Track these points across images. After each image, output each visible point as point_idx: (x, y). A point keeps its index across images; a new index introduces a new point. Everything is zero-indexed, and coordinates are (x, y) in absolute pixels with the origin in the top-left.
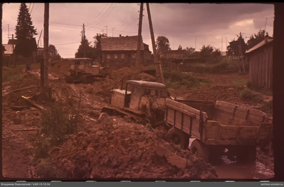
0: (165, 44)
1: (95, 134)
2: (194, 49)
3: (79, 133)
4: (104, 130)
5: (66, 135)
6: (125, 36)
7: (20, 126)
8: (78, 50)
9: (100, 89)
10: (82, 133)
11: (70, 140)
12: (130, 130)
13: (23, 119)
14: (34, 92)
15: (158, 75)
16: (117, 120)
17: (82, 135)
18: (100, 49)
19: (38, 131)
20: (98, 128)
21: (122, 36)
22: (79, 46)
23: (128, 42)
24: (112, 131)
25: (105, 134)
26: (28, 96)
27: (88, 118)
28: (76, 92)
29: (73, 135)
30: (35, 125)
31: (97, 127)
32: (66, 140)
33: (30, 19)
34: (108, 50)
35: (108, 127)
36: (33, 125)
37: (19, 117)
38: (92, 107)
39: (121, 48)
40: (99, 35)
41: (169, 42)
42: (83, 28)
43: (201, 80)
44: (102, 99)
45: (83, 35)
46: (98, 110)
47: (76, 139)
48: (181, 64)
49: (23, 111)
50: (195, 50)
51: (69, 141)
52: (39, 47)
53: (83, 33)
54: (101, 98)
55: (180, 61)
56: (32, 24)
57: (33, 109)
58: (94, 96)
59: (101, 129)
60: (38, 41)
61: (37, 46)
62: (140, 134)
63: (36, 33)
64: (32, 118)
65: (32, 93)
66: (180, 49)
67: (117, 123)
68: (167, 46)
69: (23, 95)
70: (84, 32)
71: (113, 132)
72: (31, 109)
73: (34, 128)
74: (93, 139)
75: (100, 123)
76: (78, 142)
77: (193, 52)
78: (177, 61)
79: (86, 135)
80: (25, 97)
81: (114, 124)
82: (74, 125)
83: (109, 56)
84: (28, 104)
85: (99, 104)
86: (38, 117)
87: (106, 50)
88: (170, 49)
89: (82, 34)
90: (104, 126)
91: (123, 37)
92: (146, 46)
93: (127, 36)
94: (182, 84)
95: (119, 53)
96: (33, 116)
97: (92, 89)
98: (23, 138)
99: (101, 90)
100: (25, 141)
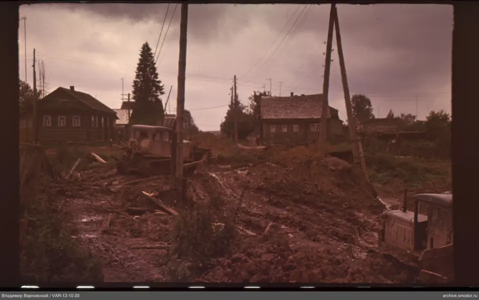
0: (364, 107)
1: (260, 259)
2: (414, 117)
3: (235, 256)
4: (274, 253)
5: (212, 259)
6: (299, 95)
7: (140, 241)
8: (226, 118)
9: (260, 183)
10: (239, 256)
11: (219, 267)
12: (320, 254)
13: (144, 229)
14: (161, 186)
15: (355, 161)
16: (295, 237)
17: (239, 259)
18: (260, 117)
19: (168, 250)
20: (265, 249)
21: (294, 95)
22: (227, 111)
23: (304, 105)
24: (289, 255)
25: (277, 259)
26: (151, 193)
27: (242, 230)
28: (223, 186)
29: (224, 258)
30: (163, 240)
31: (262, 246)
32: (213, 266)
33: (154, 69)
34: (273, 117)
35: (281, 247)
36: (160, 239)
37: (139, 226)
38: (249, 212)
39: (294, 115)
40: (258, 94)
41: (372, 104)
42: (234, 83)
43: (428, 171)
44: (265, 199)
45: (234, 94)
46: (258, 217)
47: (229, 266)
48: (393, 141)
49: (144, 217)
50: (416, 118)
51: (219, 269)
52: (166, 113)
53: (234, 91)
54: (262, 198)
55: (392, 136)
56: (157, 78)
57: (159, 212)
58: (252, 193)
59: (269, 252)
60: (166, 104)
61: (164, 111)
62: (338, 262)
63: (162, 91)
64: (158, 228)
65: (158, 187)
66: (391, 115)
67: (295, 242)
68: (369, 111)
69: (144, 191)
70: (234, 88)
71: (291, 257)
72: (156, 213)
73: (161, 244)
74: (258, 268)
75: (267, 240)
76: (234, 271)
77: (413, 122)
78: (385, 137)
79: (246, 261)
80: (147, 194)
81: (289, 242)
82: (226, 243)
83: (273, 127)
84: (152, 205)
85: (260, 208)
86: (167, 226)
87: (269, 117)
88: (373, 116)
89: (232, 92)
90: (276, 246)
91: (296, 96)
92: (335, 112)
93: (303, 95)
94: (396, 176)
95: (289, 122)
96: (159, 225)
97: (249, 182)
98: (145, 260)
99: (262, 183)
100: (148, 266)
